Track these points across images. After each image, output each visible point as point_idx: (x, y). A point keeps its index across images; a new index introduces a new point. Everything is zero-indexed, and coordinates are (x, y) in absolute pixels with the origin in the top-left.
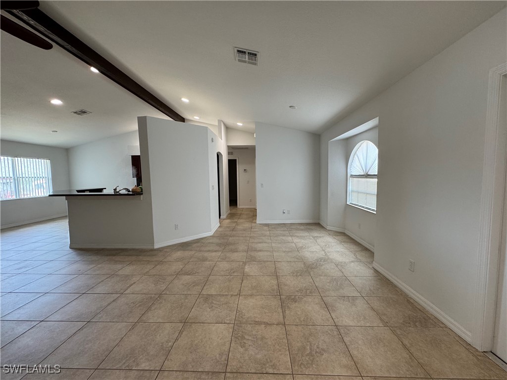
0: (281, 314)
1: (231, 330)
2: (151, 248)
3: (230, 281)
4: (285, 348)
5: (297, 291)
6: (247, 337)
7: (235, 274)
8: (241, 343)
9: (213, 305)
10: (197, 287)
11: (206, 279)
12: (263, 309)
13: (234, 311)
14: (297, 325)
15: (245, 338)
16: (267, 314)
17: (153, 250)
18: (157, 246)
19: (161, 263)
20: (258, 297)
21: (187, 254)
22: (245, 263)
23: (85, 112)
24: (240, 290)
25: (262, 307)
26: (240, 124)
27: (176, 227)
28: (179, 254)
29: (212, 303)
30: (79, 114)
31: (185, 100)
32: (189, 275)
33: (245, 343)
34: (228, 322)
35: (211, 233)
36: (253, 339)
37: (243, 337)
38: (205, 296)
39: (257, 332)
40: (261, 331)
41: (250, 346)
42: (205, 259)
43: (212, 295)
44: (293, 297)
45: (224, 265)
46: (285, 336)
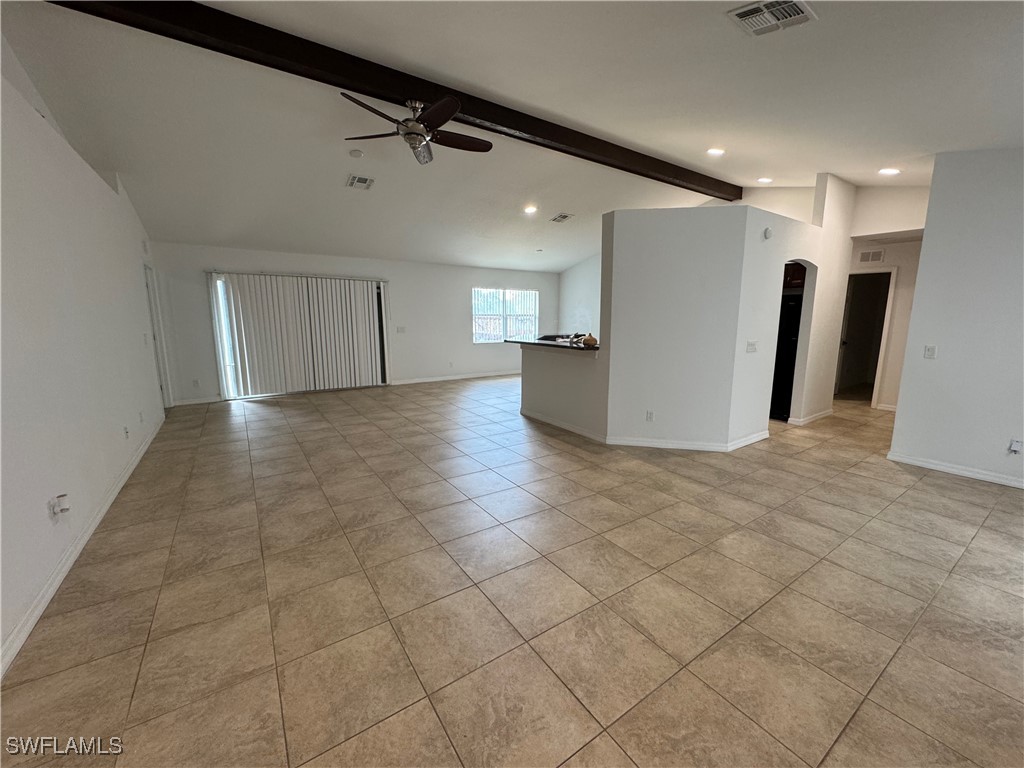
0: (700, 649)
1: (587, 605)
2: (602, 440)
3: (669, 541)
4: (639, 692)
5: (801, 643)
6: (598, 630)
7: (692, 537)
8: (581, 630)
9: (601, 559)
10: (605, 522)
11: (632, 519)
12: (676, 617)
13: (621, 586)
14: (708, 686)
15: (593, 629)
16: (672, 629)
17: (604, 446)
18: (610, 440)
19: (595, 467)
20: (689, 594)
21: (647, 468)
22: (737, 527)
23: (565, 217)
24: (668, 565)
25: (676, 613)
26: (889, 172)
27: (649, 416)
28: (632, 464)
29: (603, 556)
30: (559, 221)
31: (715, 152)
32: (615, 500)
33: (586, 634)
34: (596, 593)
35: (731, 447)
36: (603, 640)
37: (592, 627)
38: (604, 541)
39: (621, 637)
40: (628, 640)
41: (589, 642)
42: (664, 488)
43: (614, 545)
44: (773, 644)
45: (692, 513)
46: (661, 680)
